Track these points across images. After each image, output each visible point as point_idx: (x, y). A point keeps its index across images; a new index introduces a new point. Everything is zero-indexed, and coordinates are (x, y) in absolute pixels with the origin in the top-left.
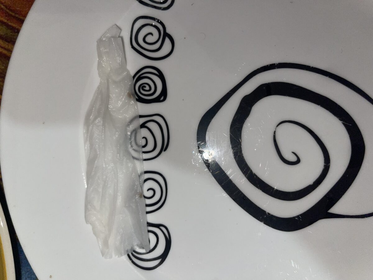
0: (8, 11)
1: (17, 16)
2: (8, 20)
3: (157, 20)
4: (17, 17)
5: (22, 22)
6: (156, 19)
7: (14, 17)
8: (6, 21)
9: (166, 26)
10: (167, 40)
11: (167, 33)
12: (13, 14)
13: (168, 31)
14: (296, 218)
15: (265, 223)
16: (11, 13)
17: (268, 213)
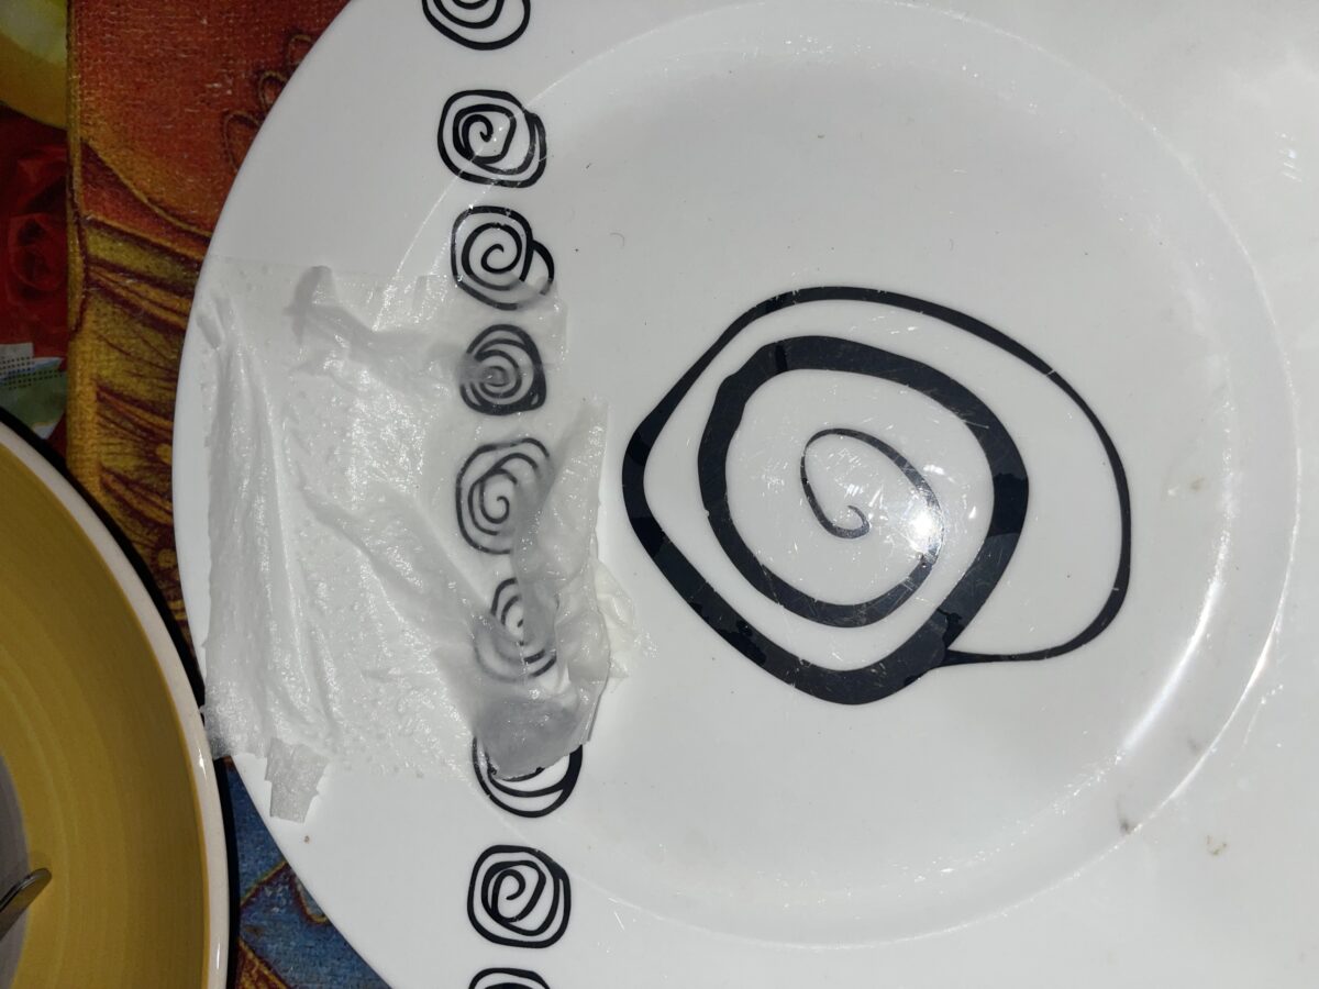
0: (170, 219)
1: (194, 229)
2: (173, 242)
3: (509, 213)
4: (193, 234)
5: (205, 242)
6: (508, 210)
7: (188, 233)
8: (168, 244)
9: (533, 224)
10: (537, 259)
11: (536, 243)
12: (184, 226)
13: (537, 236)
14: (873, 671)
15: (798, 687)
16: (179, 224)
17: (804, 661)
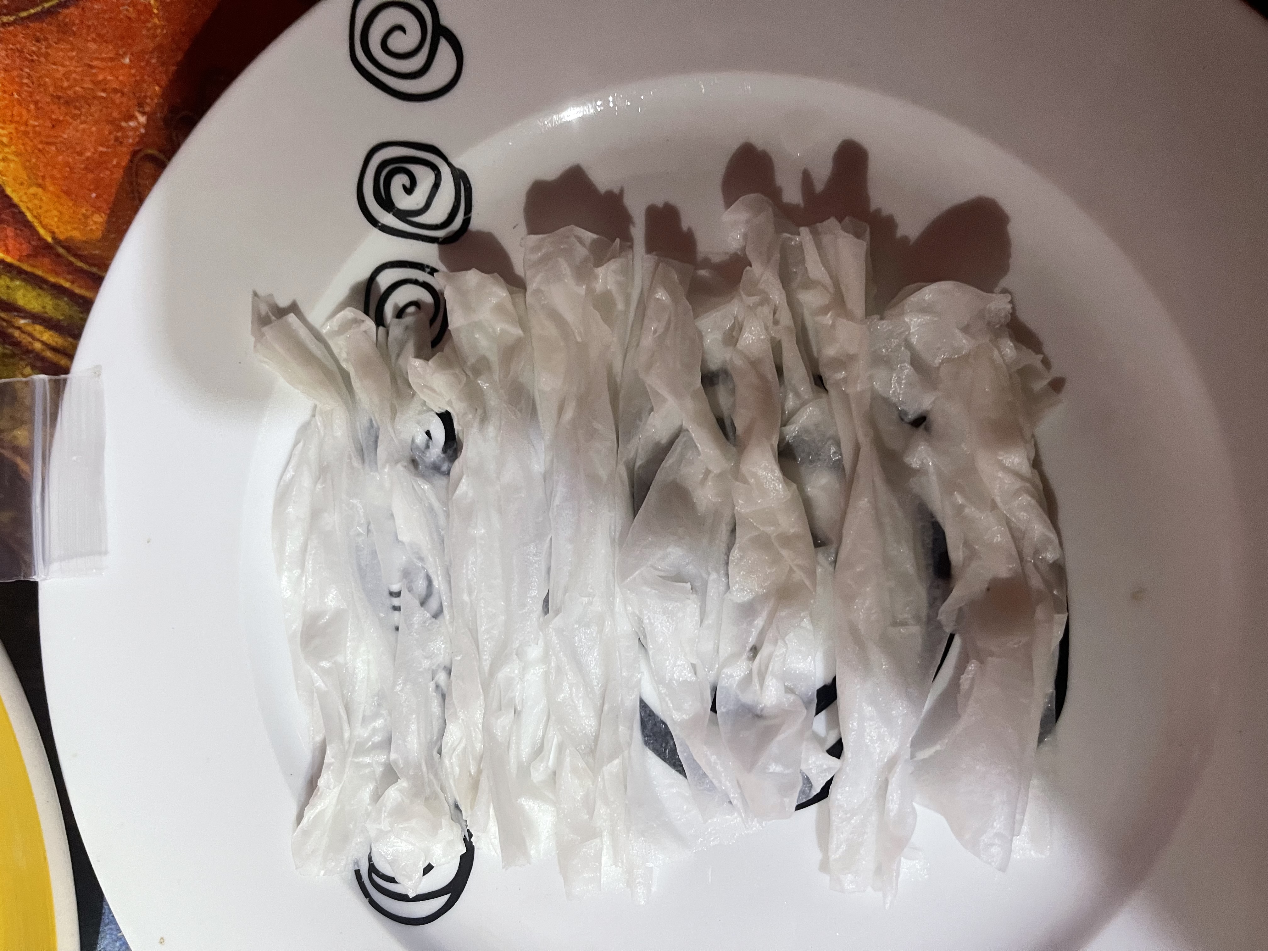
0: (72, 259)
1: (94, 269)
2: (73, 282)
3: (428, 270)
4: (94, 275)
7: (89, 274)
8: (67, 285)
12: (84, 266)
16: (79, 264)
